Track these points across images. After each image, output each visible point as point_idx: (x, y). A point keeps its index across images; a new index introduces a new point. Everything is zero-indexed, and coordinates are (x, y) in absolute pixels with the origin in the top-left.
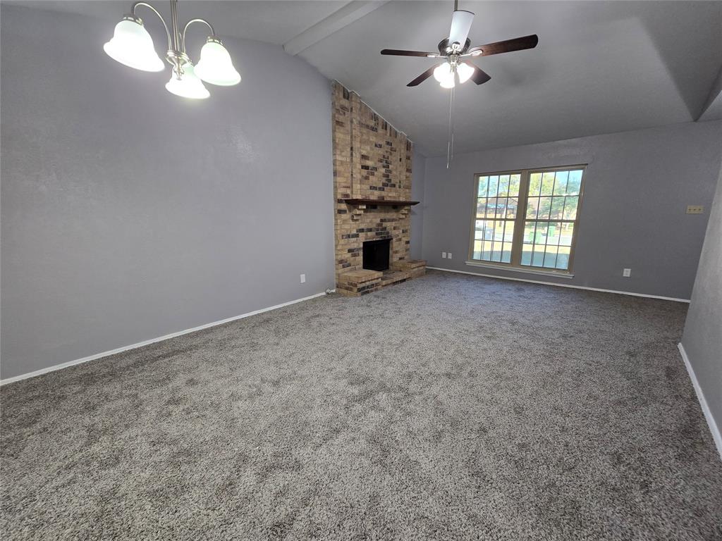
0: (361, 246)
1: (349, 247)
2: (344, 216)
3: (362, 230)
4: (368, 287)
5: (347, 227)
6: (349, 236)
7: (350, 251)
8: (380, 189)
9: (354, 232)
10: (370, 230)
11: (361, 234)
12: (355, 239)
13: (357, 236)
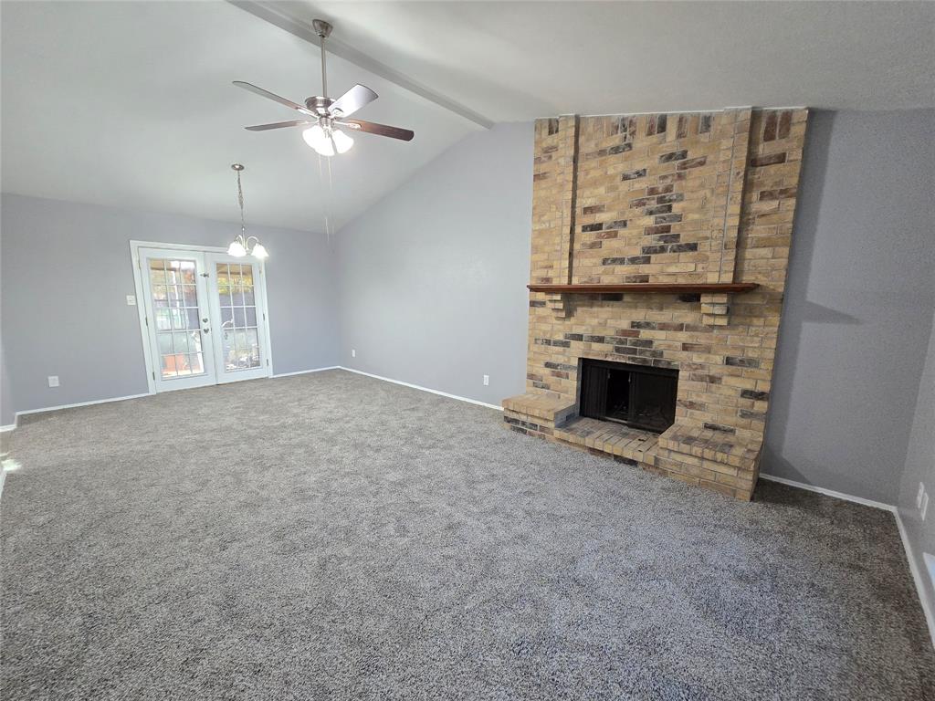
0: (575, 362)
1: (548, 360)
2: (540, 311)
3: (579, 338)
4: (524, 423)
5: (545, 327)
6: (548, 342)
7: (548, 365)
8: (633, 260)
9: (560, 337)
10: (601, 340)
11: (573, 343)
12: (560, 349)
13: (566, 345)
